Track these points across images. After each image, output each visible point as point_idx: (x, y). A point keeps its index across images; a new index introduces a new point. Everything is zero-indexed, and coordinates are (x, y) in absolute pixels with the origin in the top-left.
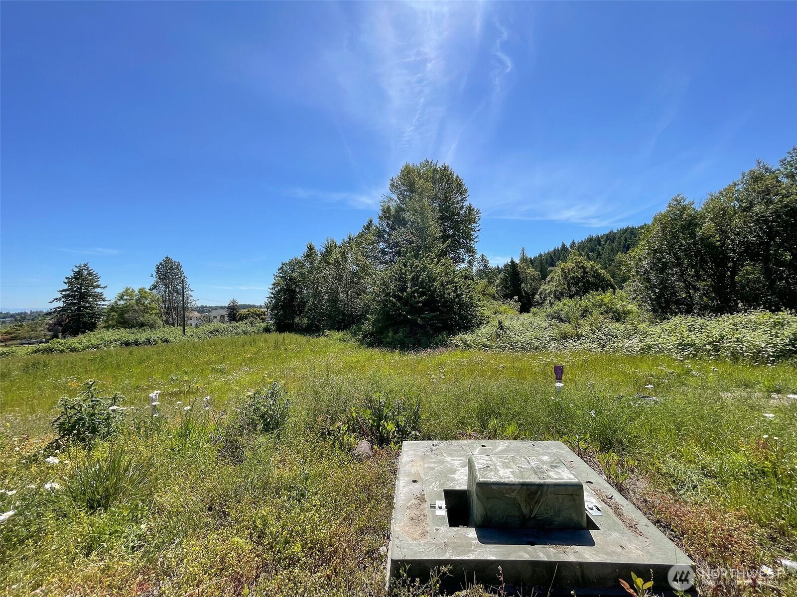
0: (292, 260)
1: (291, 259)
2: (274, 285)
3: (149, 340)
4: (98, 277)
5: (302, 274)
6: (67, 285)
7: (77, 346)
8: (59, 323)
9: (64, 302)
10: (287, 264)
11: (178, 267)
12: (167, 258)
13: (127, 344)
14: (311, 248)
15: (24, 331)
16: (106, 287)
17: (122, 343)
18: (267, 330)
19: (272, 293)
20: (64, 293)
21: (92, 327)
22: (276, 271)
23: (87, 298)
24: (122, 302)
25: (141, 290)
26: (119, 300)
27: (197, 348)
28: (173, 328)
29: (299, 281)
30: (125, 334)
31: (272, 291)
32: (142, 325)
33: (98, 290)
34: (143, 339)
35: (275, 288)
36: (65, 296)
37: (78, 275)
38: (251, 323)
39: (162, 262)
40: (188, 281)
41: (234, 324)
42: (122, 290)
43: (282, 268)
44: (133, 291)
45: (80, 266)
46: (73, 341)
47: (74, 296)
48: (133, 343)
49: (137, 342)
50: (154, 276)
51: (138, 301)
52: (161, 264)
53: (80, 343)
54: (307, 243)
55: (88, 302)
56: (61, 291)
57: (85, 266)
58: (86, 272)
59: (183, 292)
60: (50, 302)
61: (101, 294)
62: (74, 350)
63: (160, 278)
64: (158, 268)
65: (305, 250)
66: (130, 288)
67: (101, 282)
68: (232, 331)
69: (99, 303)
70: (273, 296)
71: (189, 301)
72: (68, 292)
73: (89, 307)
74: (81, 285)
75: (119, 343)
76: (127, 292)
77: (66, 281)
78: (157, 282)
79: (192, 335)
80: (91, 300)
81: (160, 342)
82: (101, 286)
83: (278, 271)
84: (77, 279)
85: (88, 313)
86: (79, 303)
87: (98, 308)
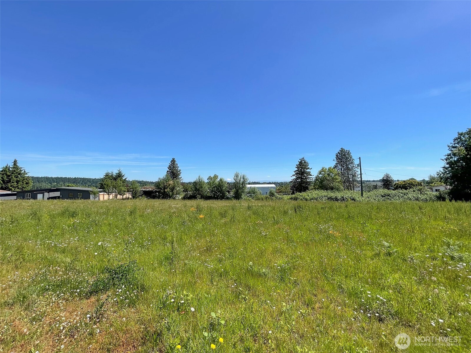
2: (448, 156)
3: (343, 198)
4: (308, 163)
6: (297, 169)
7: (307, 197)
8: (294, 186)
9: (296, 176)
10: (465, 133)
11: (349, 153)
12: (342, 148)
13: (330, 199)
15: (283, 189)
17: (328, 198)
19: (447, 164)
20: (296, 172)
24: (321, 175)
25: (329, 168)
26: (319, 174)
30: (328, 193)
31: (446, 161)
32: (332, 189)
33: (308, 170)
34: (340, 197)
36: (297, 174)
37: (301, 162)
39: (339, 151)
42: (320, 169)
43: (458, 138)
45: (301, 159)
47: (299, 173)
48: (334, 199)
49: (336, 199)
51: (329, 175)
52: (338, 153)
57: (303, 158)
58: (303, 162)
60: (291, 177)
61: (309, 172)
64: (337, 155)
66: (325, 167)
67: (310, 166)
69: (309, 177)
72: (297, 172)
73: (305, 179)
74: (302, 168)
75: (326, 198)
76: (323, 170)
77: (296, 166)
78: (337, 164)
79: (368, 197)
80: (305, 175)
81: (349, 199)
82: (310, 168)
83: (454, 141)
84: (300, 165)
85: (305, 182)
86: (301, 177)
87: (309, 179)
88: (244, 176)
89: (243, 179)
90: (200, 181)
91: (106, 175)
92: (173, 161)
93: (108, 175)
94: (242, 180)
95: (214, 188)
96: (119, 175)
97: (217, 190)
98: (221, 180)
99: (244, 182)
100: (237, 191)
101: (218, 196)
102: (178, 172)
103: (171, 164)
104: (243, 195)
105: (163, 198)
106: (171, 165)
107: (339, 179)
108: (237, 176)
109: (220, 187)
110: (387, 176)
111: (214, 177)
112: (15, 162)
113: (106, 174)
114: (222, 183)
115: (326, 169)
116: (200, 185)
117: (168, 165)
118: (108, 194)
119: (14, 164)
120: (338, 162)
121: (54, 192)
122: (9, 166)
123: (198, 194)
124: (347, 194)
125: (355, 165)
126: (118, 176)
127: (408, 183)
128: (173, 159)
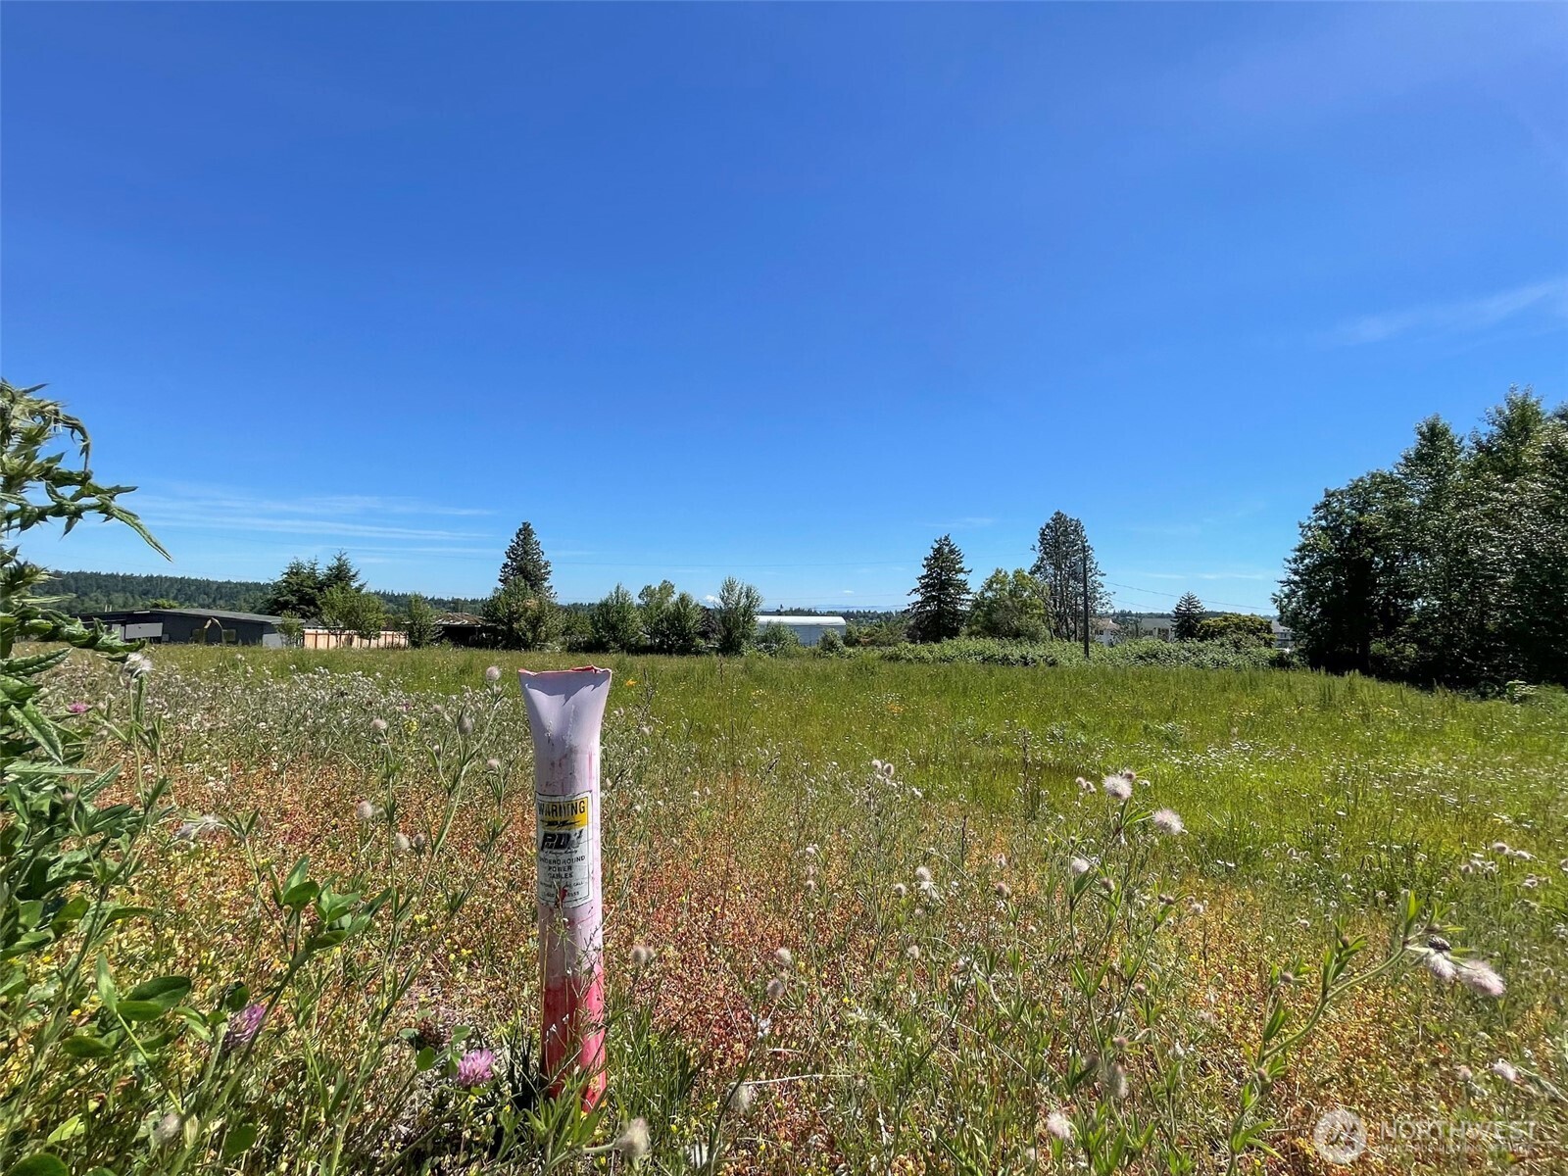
0: (1361, 480)
1: (1356, 478)
2: (1299, 550)
3: (1025, 658)
4: (961, 555)
5: (1396, 515)
6: (926, 569)
7: (927, 655)
8: (917, 626)
9: (922, 594)
10: (1341, 493)
11: (1077, 529)
12: (1058, 513)
13: (988, 659)
14: (1433, 435)
15: (883, 634)
16: (970, 571)
18: (1281, 662)
19: (1296, 572)
20: (922, 581)
21: (953, 633)
22: (1307, 515)
23: (947, 589)
24: (989, 594)
25: (1018, 573)
26: (986, 591)
27: (1110, 681)
28: (1067, 643)
29: (1387, 537)
30: (992, 645)
31: (1293, 566)
32: (1017, 634)
33: (961, 576)
34: (1017, 657)
35: (1303, 559)
36: (925, 586)
37: (938, 551)
38: (1236, 646)
39: (1050, 522)
40: (1096, 556)
41: (1192, 643)
42: (990, 574)
43: (1326, 505)
44: (1006, 575)
45: (940, 540)
46: (922, 649)
47: (933, 586)
48: (1000, 660)
49: (1005, 660)
50: (1037, 548)
51: (1013, 594)
52: (1048, 526)
53: (930, 652)
54: (1421, 421)
55: (948, 594)
56: (920, 579)
57: (946, 538)
58: (947, 549)
59: (1085, 576)
61: (964, 583)
62: (922, 660)
64: (1043, 534)
65: (1411, 444)
66: (1002, 569)
67: (965, 565)
68: (1187, 659)
69: (962, 597)
70: (1297, 578)
71: (1098, 596)
72: (927, 580)
73: (951, 602)
74: (942, 568)
75: (980, 658)
76: (997, 577)
77: (925, 563)
78: (1042, 560)
80: (952, 591)
81: (1042, 664)
82: (964, 570)
83: (1315, 513)
84: (937, 560)
85: (949, 612)
86: (939, 596)
87: (961, 605)
88: (749, 590)
89: (747, 597)
90: (621, 599)
91: (292, 572)
92: (525, 532)
93: (297, 573)
94: (743, 601)
95: (662, 622)
96: (340, 575)
97: (668, 629)
98: (683, 599)
99: (749, 607)
100: (729, 632)
101: (673, 645)
102: (540, 570)
103: (517, 543)
104: (745, 643)
105: (505, 647)
106: (518, 545)
108: (729, 588)
109: (679, 621)
110: (1190, 601)
111: (660, 589)
113: (292, 569)
114: (685, 610)
116: (618, 613)
117: (507, 545)
118: (334, 635)
120: (1046, 553)
121: (141, 625)
123: (613, 640)
125: (1094, 566)
126: (337, 576)
128: (524, 524)
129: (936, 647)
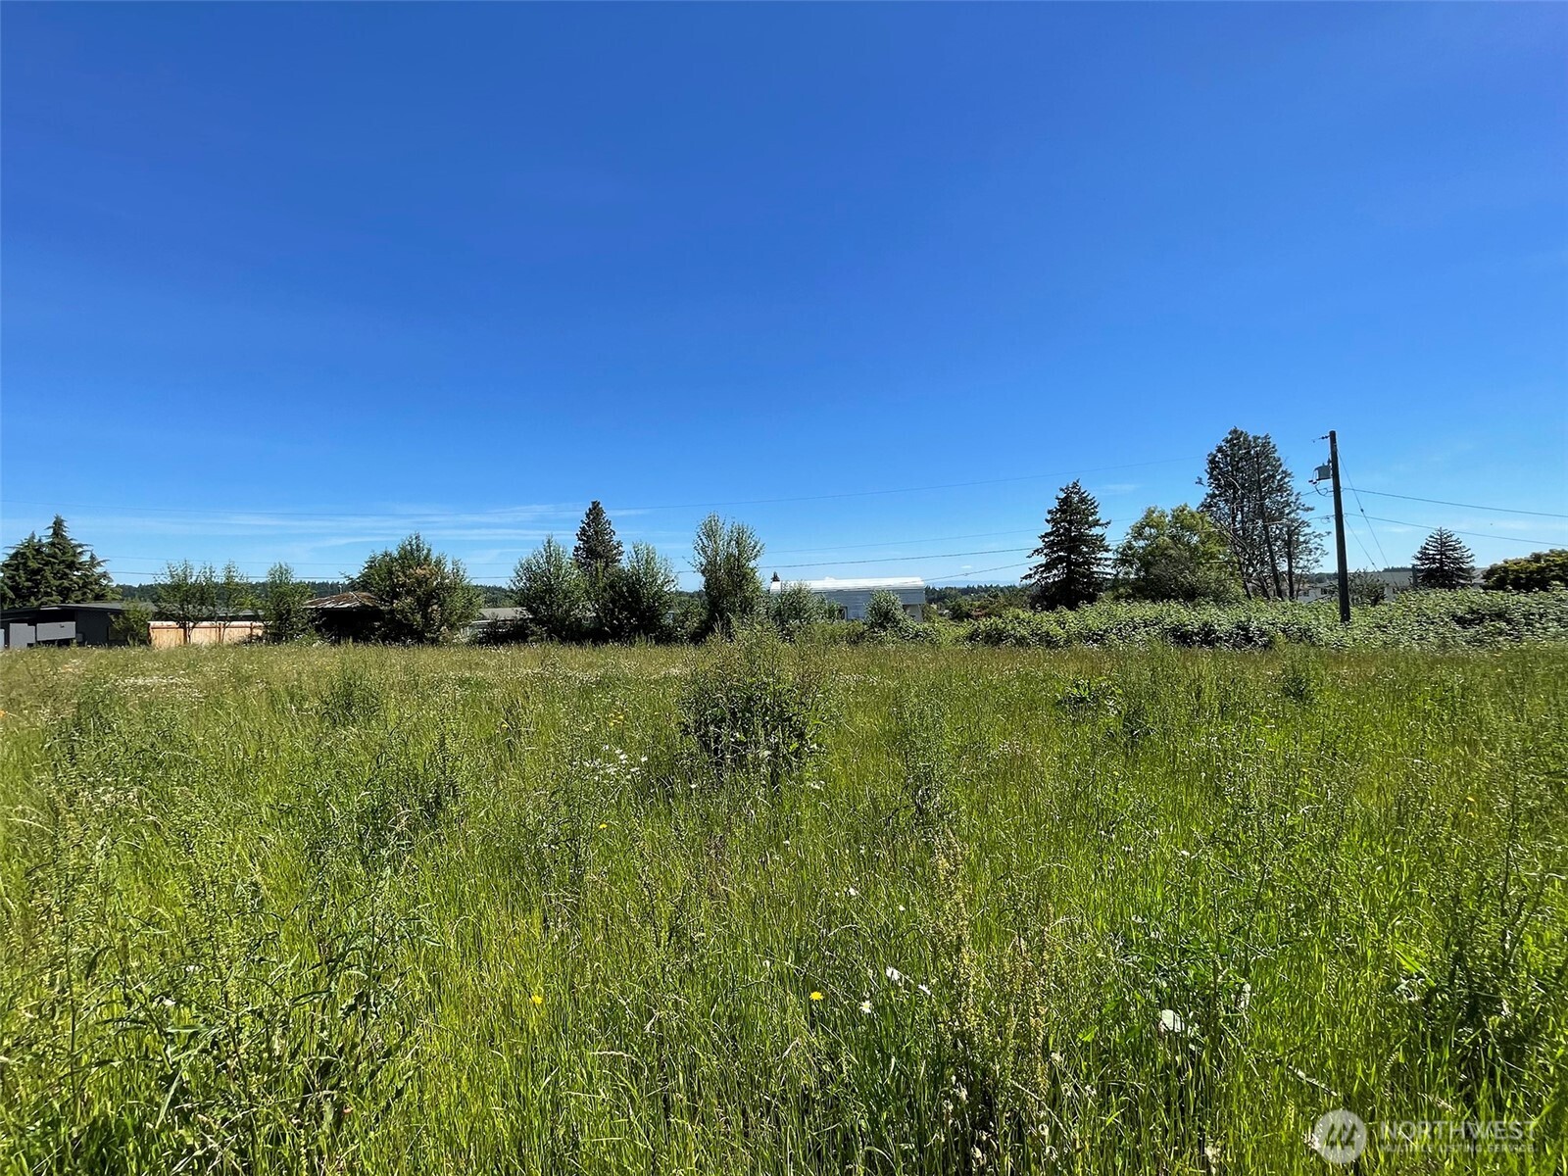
4: (1096, 504)
6: (1050, 526)
8: (1042, 594)
9: (1046, 555)
11: (1265, 450)
12: (1235, 431)
13: (1182, 637)
16: (1108, 523)
20: (1046, 540)
21: (1091, 599)
23: (1079, 547)
24: (1142, 543)
25: (1179, 513)
26: (1136, 539)
32: (1190, 595)
33: (1096, 531)
36: (1050, 545)
37: (1065, 502)
39: (1223, 444)
42: (1138, 517)
45: (1067, 488)
47: (1059, 544)
48: (1197, 634)
50: (1204, 480)
51: (1176, 540)
52: (1220, 450)
55: (1080, 553)
56: (1043, 536)
57: (1075, 485)
58: (1076, 499)
59: (1280, 513)
60: (1029, 557)
61: (1101, 538)
63: (1218, 486)
64: (1213, 461)
66: (1156, 509)
67: (1102, 515)
69: (1099, 556)
72: (1052, 538)
73: (1084, 563)
74: (1070, 523)
76: (1148, 521)
77: (1049, 517)
78: (1213, 496)
79: (1379, 627)
80: (1085, 550)
81: (1281, 638)
82: (1101, 522)
84: (1063, 512)
85: (1084, 576)
86: (1069, 557)
87: (1098, 565)
88: (741, 532)
89: (738, 544)
92: (595, 513)
102: (611, 551)
103: (588, 524)
107: (1223, 553)
108: (711, 533)
110: (1442, 540)
112: (58, 526)
115: (1163, 515)
117: (577, 527)
118: (184, 627)
119: (53, 534)
120: (1218, 489)
121: (63, 624)
122: (40, 540)
124: (1265, 615)
125: (1293, 499)
127: (1556, 565)
128: (594, 503)
129: (1070, 615)
